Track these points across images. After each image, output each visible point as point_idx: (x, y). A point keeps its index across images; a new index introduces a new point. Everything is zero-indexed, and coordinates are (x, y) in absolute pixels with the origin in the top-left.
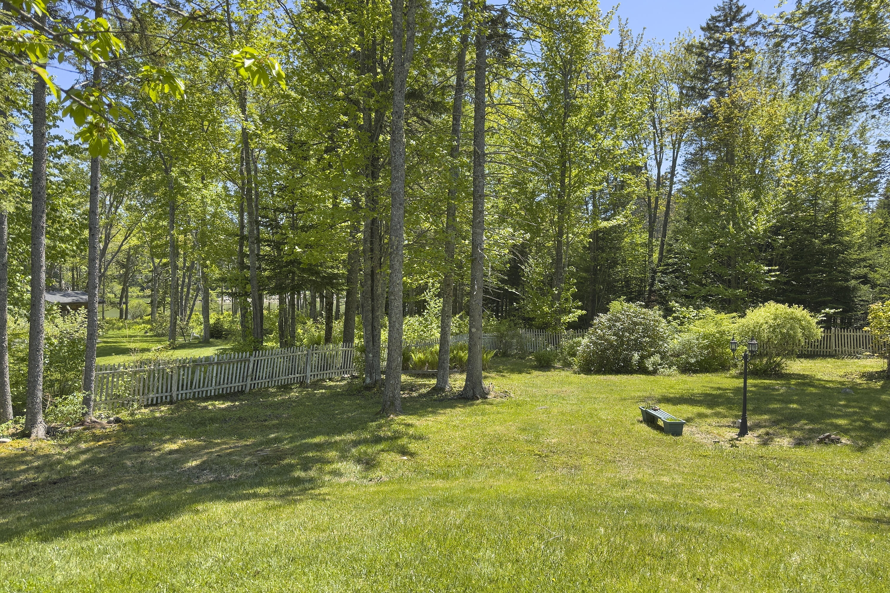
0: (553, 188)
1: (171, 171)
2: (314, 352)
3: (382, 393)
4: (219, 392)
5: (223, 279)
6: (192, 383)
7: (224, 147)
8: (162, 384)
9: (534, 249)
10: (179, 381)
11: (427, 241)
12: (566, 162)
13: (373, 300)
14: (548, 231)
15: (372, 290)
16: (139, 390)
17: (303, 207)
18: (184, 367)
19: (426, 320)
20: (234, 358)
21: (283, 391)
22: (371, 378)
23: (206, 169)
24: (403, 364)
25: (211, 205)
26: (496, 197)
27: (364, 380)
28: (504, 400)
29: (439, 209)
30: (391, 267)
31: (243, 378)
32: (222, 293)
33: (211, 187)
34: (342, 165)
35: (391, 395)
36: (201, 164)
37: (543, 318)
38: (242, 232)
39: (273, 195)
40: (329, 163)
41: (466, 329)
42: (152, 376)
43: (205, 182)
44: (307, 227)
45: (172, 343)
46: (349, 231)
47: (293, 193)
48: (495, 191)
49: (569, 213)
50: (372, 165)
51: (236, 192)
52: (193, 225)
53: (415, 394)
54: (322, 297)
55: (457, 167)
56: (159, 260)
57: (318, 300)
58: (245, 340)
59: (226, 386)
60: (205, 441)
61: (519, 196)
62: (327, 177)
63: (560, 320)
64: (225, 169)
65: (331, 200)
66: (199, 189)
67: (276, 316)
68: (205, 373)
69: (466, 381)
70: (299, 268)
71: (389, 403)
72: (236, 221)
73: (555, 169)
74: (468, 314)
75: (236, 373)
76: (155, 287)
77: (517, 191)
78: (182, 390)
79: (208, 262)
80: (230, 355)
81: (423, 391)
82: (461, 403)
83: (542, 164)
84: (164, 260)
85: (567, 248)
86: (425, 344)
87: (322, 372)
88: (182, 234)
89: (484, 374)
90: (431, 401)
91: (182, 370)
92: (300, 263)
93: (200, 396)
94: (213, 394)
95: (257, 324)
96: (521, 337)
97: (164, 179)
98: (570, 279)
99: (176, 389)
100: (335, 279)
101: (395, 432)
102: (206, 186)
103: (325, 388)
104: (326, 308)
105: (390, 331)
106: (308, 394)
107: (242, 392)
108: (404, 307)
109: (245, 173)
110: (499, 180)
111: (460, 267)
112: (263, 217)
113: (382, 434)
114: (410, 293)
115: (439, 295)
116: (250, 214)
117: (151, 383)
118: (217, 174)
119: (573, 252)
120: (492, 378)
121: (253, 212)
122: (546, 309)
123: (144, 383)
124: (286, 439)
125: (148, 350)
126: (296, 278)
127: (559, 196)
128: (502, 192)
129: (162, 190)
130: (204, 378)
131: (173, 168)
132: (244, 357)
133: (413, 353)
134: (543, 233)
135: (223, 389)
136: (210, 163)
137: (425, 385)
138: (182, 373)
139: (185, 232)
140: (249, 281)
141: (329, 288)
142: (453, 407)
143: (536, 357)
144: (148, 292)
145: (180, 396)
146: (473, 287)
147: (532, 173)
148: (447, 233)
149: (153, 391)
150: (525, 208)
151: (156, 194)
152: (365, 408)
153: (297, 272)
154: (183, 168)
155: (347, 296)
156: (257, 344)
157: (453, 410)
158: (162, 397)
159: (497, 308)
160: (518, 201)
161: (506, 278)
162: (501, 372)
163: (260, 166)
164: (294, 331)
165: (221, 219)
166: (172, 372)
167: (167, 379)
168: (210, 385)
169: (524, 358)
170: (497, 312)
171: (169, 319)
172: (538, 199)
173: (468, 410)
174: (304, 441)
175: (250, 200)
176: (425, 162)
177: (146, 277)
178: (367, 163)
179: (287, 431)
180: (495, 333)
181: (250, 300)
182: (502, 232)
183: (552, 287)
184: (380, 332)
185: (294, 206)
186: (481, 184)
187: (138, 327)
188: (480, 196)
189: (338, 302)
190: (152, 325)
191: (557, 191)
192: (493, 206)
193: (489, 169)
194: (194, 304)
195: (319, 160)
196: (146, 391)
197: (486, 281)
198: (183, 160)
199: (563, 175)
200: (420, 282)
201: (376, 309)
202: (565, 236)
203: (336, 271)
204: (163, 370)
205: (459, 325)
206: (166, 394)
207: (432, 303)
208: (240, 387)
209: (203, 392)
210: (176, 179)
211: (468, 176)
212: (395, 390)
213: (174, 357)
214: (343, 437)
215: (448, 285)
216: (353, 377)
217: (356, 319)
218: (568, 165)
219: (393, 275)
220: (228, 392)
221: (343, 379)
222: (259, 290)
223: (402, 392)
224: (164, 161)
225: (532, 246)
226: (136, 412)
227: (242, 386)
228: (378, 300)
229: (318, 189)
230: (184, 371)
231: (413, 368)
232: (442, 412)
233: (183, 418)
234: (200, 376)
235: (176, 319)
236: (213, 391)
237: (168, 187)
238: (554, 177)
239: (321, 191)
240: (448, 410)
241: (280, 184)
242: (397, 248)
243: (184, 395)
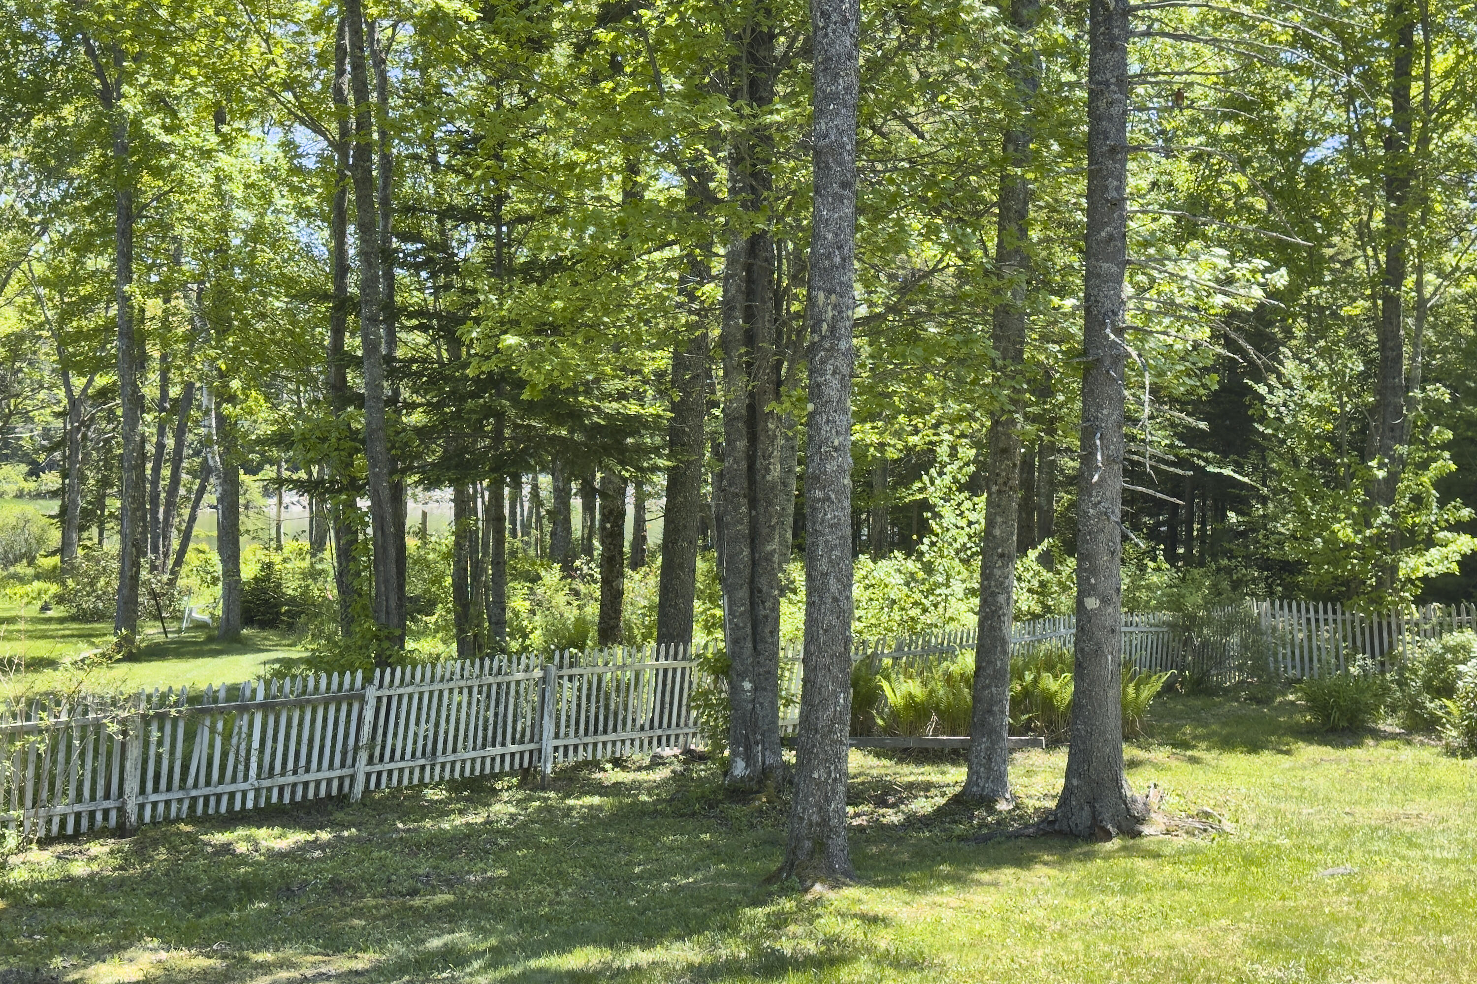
0: (1366, 116)
1: (121, 96)
2: (566, 672)
3: (787, 810)
4: (269, 798)
5: (282, 439)
6: (185, 768)
7: (282, 17)
8: (94, 771)
9: (1300, 328)
10: (145, 762)
11: (930, 305)
12: (1412, 26)
13: (753, 503)
14: (1349, 263)
15: (751, 468)
16: (22, 791)
17: (529, 202)
18: (162, 718)
19: (929, 569)
20: (317, 688)
21: (467, 799)
22: (749, 758)
23: (227, 89)
24: (854, 716)
25: (246, 204)
26: (1168, 153)
27: (726, 766)
28: (1201, 842)
29: (973, 196)
30: (815, 391)
31: (344, 753)
32: (280, 482)
33: (243, 144)
34: (652, 61)
35: (815, 818)
36: (213, 74)
37: (1335, 563)
38: (341, 286)
39: (436, 169)
40: (613, 55)
41: (1066, 602)
42: (62, 747)
43: (225, 129)
44: (542, 267)
45: (125, 638)
46: (675, 275)
47: (498, 157)
48: (1163, 132)
49: (1424, 202)
50: (753, 58)
51: (323, 159)
52: (189, 265)
53: (892, 817)
54: (588, 493)
55: (1031, 58)
56: (84, 380)
57: (576, 503)
58: (347, 633)
59: (290, 779)
60: (224, 957)
61: (1248, 147)
62: (605, 104)
63: (1394, 569)
64: (287, 85)
65: (618, 178)
66: (207, 154)
67: (446, 557)
68: (227, 737)
69: (1070, 773)
70: (516, 402)
71: (808, 844)
72: (322, 251)
73: (1372, 51)
74: (1070, 548)
75: (323, 738)
76: (73, 463)
77: (1239, 129)
78: (156, 790)
79: (235, 384)
80: (305, 679)
81: (922, 806)
82: (1050, 850)
83: (1327, 37)
84: (101, 381)
85: (1420, 320)
86: (927, 649)
87: (590, 740)
88: (156, 294)
89: (1129, 752)
90: (949, 839)
91: (154, 727)
92: (521, 384)
93: (211, 811)
94: (250, 805)
95: (386, 581)
96: (1254, 627)
97: (100, 123)
98: (1428, 427)
99: (137, 789)
100: (631, 435)
101: (828, 941)
102: (227, 142)
103: (600, 789)
104: (603, 528)
105: (810, 604)
106: (549, 809)
107: (341, 800)
108: (856, 526)
109: (351, 97)
110: (1178, 96)
111: (1045, 391)
112: (405, 238)
113: (786, 946)
114: (876, 480)
115: (972, 486)
116: (365, 229)
117: (59, 768)
118: (263, 102)
119: (1441, 336)
120: (1156, 766)
121: (373, 224)
122: (1344, 531)
123: (38, 768)
124: (478, 955)
125: (51, 663)
126: (507, 432)
127: (1391, 144)
128: (1187, 134)
129: (93, 156)
130: (225, 755)
131: (125, 88)
132: (347, 685)
133: (887, 678)
134: (1332, 271)
135: (281, 789)
136: (240, 69)
137: (927, 787)
138: (155, 735)
139: (165, 290)
140: (363, 442)
141: (612, 462)
142: (1022, 862)
143: (1311, 698)
144: (52, 480)
145: (148, 808)
146: (1087, 459)
147: (1292, 67)
148: (1000, 277)
149: (65, 793)
150: (1268, 186)
151: (74, 171)
152: (729, 858)
153: (512, 413)
154: (159, 86)
155: (672, 490)
156: (386, 644)
157: (1023, 874)
158: (92, 814)
159: (1172, 529)
160: (1243, 164)
161: (1203, 425)
162: (1186, 746)
163: (395, 74)
164: (500, 603)
165: (274, 246)
166: (125, 733)
167: (109, 755)
168: (240, 775)
169: (1266, 701)
170: (1171, 542)
171: (115, 565)
172: (1312, 157)
173: (1076, 872)
174: (534, 964)
175: (364, 183)
176: (925, 43)
177: (46, 433)
178: (735, 52)
179: (482, 930)
180: (1166, 616)
181: (364, 504)
182: (1188, 269)
183: (1364, 456)
184: (776, 609)
185: (501, 199)
186: (1115, 110)
187: (20, 590)
188: (1113, 150)
189: (640, 508)
190: (64, 584)
191: (1381, 128)
192: (1154, 184)
193: (1143, 60)
194: (193, 518)
195: (579, 49)
196: (45, 795)
197: (1133, 438)
198: (157, 61)
199: (1402, 71)
200: (913, 440)
201: (765, 531)
202: (1410, 281)
203: (633, 408)
204: (99, 726)
205: (1042, 584)
206: (107, 804)
207: (948, 512)
208: (335, 784)
209: (219, 797)
210: (136, 123)
211: (1071, 86)
212: (828, 801)
213: (130, 689)
214: (658, 954)
215: (1005, 451)
216: (691, 757)
217: (701, 565)
218: (1418, 36)
219: (822, 419)
220: (299, 797)
221: (657, 762)
222: (393, 471)
223: (850, 810)
224: (98, 65)
225: (1295, 316)
226: (12, 860)
227: (341, 779)
228: (770, 503)
229: (576, 144)
230: (161, 729)
231: (888, 730)
232: (985, 877)
233: (158, 881)
234: (212, 746)
235: (138, 566)
236: (251, 795)
237: (113, 145)
238: (1370, 79)
239: (587, 148)
240: (1007, 874)
241: (459, 130)
242: (833, 329)
243: (161, 807)
